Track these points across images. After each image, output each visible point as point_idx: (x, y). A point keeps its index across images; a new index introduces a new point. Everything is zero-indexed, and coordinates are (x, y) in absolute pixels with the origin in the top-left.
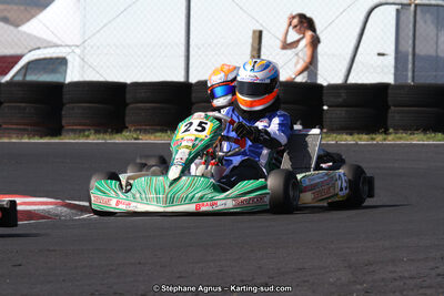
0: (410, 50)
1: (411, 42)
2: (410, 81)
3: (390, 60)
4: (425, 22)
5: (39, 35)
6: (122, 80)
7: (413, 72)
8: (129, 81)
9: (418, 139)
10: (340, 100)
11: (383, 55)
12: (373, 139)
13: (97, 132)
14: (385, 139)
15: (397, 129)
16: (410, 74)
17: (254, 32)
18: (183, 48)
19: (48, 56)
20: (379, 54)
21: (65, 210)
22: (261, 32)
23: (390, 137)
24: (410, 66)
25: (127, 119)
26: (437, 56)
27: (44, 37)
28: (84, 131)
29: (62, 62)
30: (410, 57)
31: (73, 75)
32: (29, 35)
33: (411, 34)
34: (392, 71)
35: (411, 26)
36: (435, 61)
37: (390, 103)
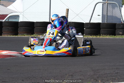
0: (106, 14)
1: (106, 12)
2: (106, 22)
3: (101, 17)
4: (110, 7)
5: (12, 9)
6: (33, 21)
7: (107, 20)
8: (35, 22)
9: (108, 37)
10: (88, 27)
11: (99, 15)
12: (97, 37)
13: (27, 34)
14: (100, 37)
15: (103, 34)
16: (106, 20)
17: (67, 9)
18: (49, 13)
19: (15, 15)
20: (98, 15)
21: (20, 54)
22: (68, 9)
23: (101, 36)
24: (106, 18)
25: (35, 31)
26: (113, 16)
27: (14, 10)
28: (24, 34)
29: (18, 16)
30: (106, 16)
31: (21, 20)
32: (10, 9)
33: (106, 10)
34: (101, 19)
35: (106, 8)
36: (112, 17)
37: (101, 28)
